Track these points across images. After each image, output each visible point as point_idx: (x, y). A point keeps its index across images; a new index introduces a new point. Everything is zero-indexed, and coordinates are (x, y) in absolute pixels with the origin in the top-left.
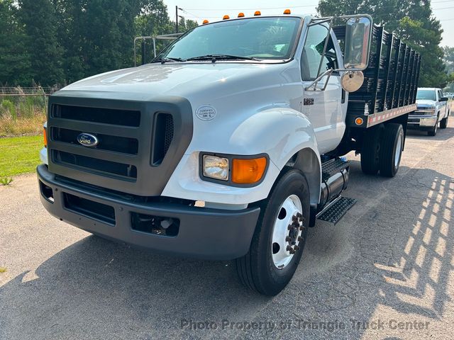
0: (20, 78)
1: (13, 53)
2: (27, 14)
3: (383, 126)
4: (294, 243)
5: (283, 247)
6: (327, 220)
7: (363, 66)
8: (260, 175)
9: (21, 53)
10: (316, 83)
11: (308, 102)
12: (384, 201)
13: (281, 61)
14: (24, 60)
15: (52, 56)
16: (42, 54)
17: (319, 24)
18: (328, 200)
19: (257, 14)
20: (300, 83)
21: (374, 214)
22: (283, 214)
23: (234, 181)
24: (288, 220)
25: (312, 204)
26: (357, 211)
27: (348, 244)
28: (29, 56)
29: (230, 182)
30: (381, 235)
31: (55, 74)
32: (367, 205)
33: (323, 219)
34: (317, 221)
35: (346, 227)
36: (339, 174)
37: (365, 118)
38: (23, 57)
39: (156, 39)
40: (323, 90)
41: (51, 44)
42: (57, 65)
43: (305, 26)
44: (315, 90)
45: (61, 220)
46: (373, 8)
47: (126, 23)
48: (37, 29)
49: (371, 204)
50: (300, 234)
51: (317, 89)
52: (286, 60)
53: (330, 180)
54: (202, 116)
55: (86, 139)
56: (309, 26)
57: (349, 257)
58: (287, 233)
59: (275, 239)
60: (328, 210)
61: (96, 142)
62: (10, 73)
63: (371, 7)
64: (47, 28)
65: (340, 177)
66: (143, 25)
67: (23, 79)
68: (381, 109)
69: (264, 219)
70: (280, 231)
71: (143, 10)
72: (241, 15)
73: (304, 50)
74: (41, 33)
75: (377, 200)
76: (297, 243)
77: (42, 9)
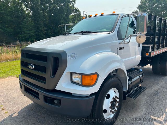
0: (31, 39)
1: (29, 30)
2: (34, 17)
3: (162, 54)
4: (114, 109)
5: (109, 111)
6: (131, 97)
7: (145, 33)
8: (94, 82)
9: (32, 30)
10: (125, 40)
11: (121, 49)
12: (162, 86)
13: (109, 33)
14: (33, 33)
15: (41, 31)
16: (38, 30)
17: (127, 16)
18: (132, 88)
19: (102, 14)
20: (117, 41)
21: (156, 93)
22: (108, 97)
23: (83, 84)
24: (111, 99)
25: (124, 91)
26: (149, 91)
27: (143, 107)
28: (34, 31)
29: (82, 84)
30: (158, 103)
31: (42, 37)
32: (154, 88)
33: (130, 97)
34: (127, 98)
35: (143, 99)
36: (138, 77)
37: (150, 53)
38: (32, 32)
39: (66, 25)
40: (129, 43)
41: (41, 27)
42: (43, 34)
43: (120, 18)
44: (124, 43)
45: (24, 95)
46: (160, 6)
47: (66, 18)
48: (37, 22)
49: (155, 88)
50: (117, 104)
51: (125, 43)
52: (111, 32)
53: (133, 80)
54: (71, 57)
55: (30, 66)
56: (122, 18)
57: (142, 113)
58: (110, 105)
59: (104, 108)
60: (133, 93)
61: (34, 67)
62: (28, 37)
63: (159, 6)
64: (40, 21)
65: (139, 78)
66: (72, 18)
67: (32, 39)
68: (158, 48)
69: (98, 100)
70: (107, 104)
71: (72, 13)
72: (96, 15)
73: (119, 28)
74: (38, 23)
75: (158, 86)
76: (116, 108)
77: (38, 15)
